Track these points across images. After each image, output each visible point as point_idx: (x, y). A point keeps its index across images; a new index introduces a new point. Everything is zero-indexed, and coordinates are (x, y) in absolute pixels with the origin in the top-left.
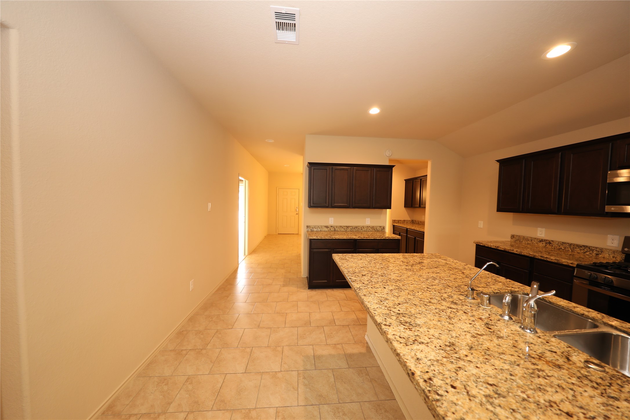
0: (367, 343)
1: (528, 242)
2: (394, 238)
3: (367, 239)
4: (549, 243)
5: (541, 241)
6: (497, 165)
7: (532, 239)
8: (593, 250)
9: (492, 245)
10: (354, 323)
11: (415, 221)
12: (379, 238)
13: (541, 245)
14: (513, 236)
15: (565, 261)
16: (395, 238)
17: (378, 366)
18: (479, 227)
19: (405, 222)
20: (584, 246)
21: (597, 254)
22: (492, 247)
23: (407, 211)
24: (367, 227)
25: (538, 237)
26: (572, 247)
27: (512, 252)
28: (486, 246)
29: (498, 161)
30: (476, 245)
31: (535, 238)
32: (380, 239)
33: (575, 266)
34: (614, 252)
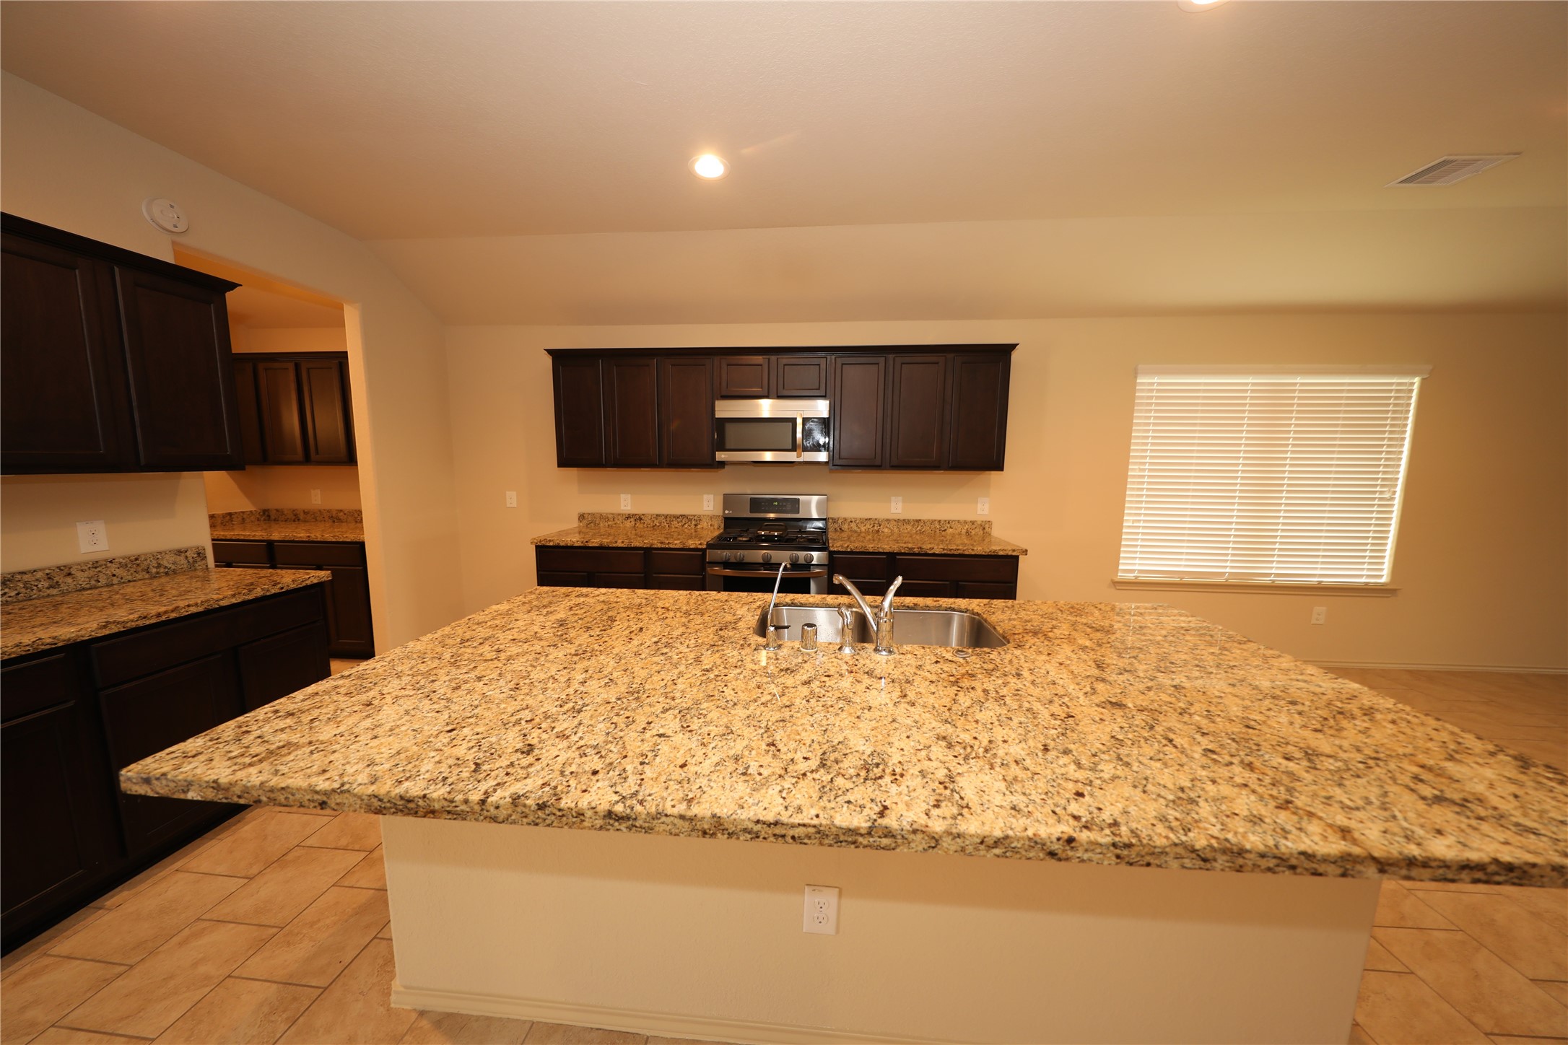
0: (422, 1014)
1: (609, 523)
2: (304, 584)
3: (164, 618)
4: (639, 518)
5: (628, 517)
6: (548, 361)
7: (615, 517)
8: (691, 520)
9: (574, 540)
10: (285, 1016)
11: (277, 510)
12: (234, 601)
13: (629, 524)
14: (582, 517)
15: (692, 543)
16: (308, 582)
17: (527, 1026)
18: (508, 505)
19: (231, 520)
20: (681, 516)
21: (696, 525)
22: (576, 545)
23: (234, 479)
24: (96, 564)
25: (622, 512)
26: (668, 519)
27: (614, 545)
28: (562, 544)
29: (550, 352)
30: (537, 547)
31: (619, 514)
32: (239, 600)
33: (705, 547)
34: (711, 518)
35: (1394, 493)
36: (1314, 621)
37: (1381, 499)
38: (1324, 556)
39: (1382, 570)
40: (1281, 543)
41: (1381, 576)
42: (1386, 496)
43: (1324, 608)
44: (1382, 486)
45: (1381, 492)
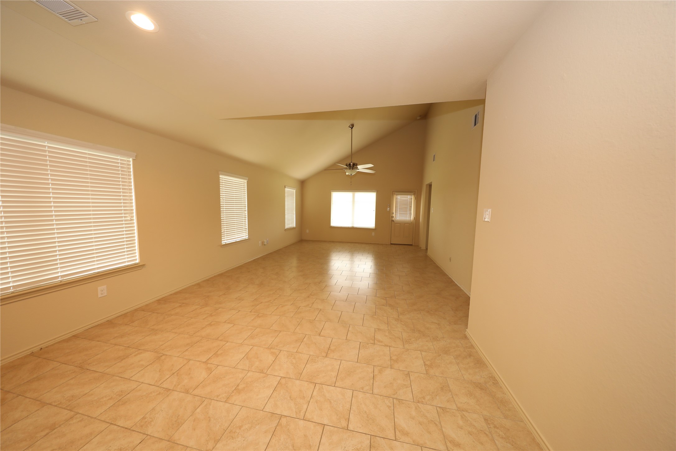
35: (133, 217)
36: (100, 296)
37: (125, 220)
38: (97, 257)
39: (136, 256)
40: (60, 255)
41: (136, 260)
42: (129, 219)
43: (105, 286)
44: (125, 213)
45: (125, 217)
